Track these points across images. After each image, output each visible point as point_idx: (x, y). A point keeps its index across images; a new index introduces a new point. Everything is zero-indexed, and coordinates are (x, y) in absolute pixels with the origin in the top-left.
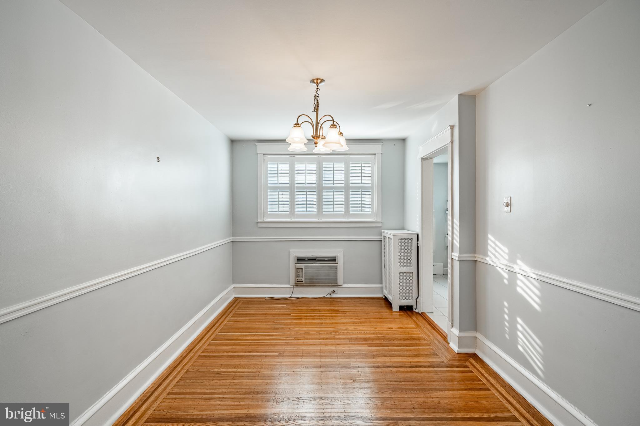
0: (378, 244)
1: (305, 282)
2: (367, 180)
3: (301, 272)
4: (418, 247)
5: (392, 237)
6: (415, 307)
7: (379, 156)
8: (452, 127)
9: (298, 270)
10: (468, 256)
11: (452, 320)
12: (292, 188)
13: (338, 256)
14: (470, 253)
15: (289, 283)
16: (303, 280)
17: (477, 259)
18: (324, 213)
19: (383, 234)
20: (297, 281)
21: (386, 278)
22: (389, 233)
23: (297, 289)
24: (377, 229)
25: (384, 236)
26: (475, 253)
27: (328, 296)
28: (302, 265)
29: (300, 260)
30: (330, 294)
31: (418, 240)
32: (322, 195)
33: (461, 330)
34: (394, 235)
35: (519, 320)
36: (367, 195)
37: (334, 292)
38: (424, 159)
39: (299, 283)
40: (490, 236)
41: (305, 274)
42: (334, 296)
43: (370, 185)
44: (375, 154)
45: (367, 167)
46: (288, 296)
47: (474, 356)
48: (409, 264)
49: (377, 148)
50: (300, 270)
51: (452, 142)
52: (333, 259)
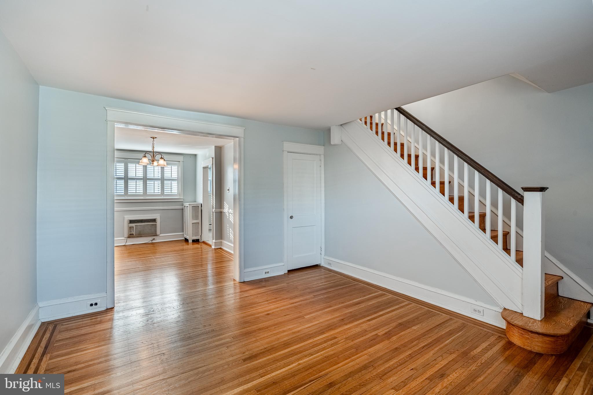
0: (181, 210)
1: (135, 235)
2: (175, 175)
3: (132, 229)
4: (202, 210)
5: (188, 206)
6: (200, 240)
7: (181, 163)
8: (213, 158)
9: (130, 228)
10: (218, 210)
11: (213, 237)
12: (126, 179)
13: (156, 218)
14: (219, 209)
15: (123, 237)
16: (134, 233)
17: (222, 211)
18: (148, 194)
19: (184, 205)
20: (130, 235)
21: (185, 229)
22: (186, 204)
23: (129, 240)
24: (181, 203)
25: (184, 206)
26: (221, 209)
27: (150, 242)
28: (133, 225)
29: (131, 222)
30: (152, 241)
31: (202, 207)
32: (146, 184)
33: (216, 240)
34: (189, 204)
35: (230, 229)
36: (175, 184)
37: (154, 239)
38: (204, 168)
39: (131, 236)
40: (225, 203)
41: (135, 230)
42: (154, 241)
43: (177, 178)
44: (179, 161)
45: (175, 168)
46: (124, 244)
47: (221, 248)
48: (197, 219)
49: (181, 158)
50: (132, 228)
51: (213, 164)
52: (154, 220)
